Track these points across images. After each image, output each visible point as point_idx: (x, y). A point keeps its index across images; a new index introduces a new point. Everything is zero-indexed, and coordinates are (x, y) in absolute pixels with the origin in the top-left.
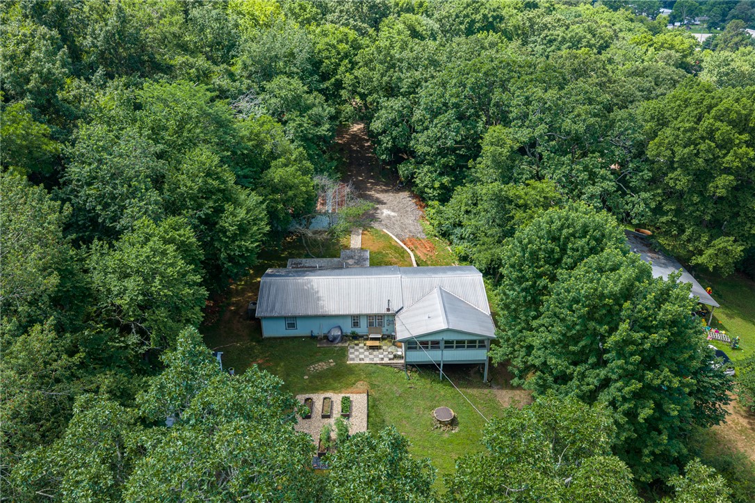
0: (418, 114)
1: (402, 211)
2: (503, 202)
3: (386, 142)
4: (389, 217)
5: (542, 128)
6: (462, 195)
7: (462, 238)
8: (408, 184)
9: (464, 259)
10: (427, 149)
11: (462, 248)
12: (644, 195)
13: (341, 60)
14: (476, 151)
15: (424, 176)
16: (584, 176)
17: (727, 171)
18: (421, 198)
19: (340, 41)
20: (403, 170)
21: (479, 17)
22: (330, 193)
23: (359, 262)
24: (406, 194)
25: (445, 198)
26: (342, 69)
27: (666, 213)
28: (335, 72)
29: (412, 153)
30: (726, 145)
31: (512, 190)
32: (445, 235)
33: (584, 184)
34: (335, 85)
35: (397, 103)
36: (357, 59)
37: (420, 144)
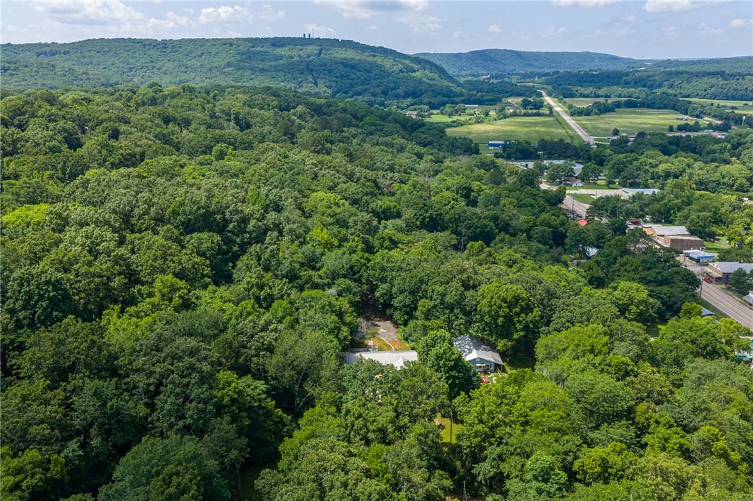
0: (394, 290)
1: (389, 330)
2: (425, 327)
3: (381, 300)
4: (383, 332)
5: (438, 301)
6: (412, 323)
7: (412, 341)
8: (390, 318)
9: (413, 349)
10: (398, 305)
11: (412, 344)
12: (478, 324)
13: (362, 266)
14: (416, 308)
15: (397, 315)
16: (454, 318)
17: (502, 316)
18: (396, 324)
19: (361, 258)
20: (388, 312)
21: (428, 215)
22: (363, 324)
23: (374, 349)
24: (390, 322)
25: (405, 324)
26: (362, 270)
27: (486, 331)
28: (360, 271)
29: (392, 306)
30: (500, 307)
31: (427, 323)
32: (406, 339)
33: (455, 321)
34: (359, 276)
35: (385, 286)
36: (369, 265)
37: (395, 302)
